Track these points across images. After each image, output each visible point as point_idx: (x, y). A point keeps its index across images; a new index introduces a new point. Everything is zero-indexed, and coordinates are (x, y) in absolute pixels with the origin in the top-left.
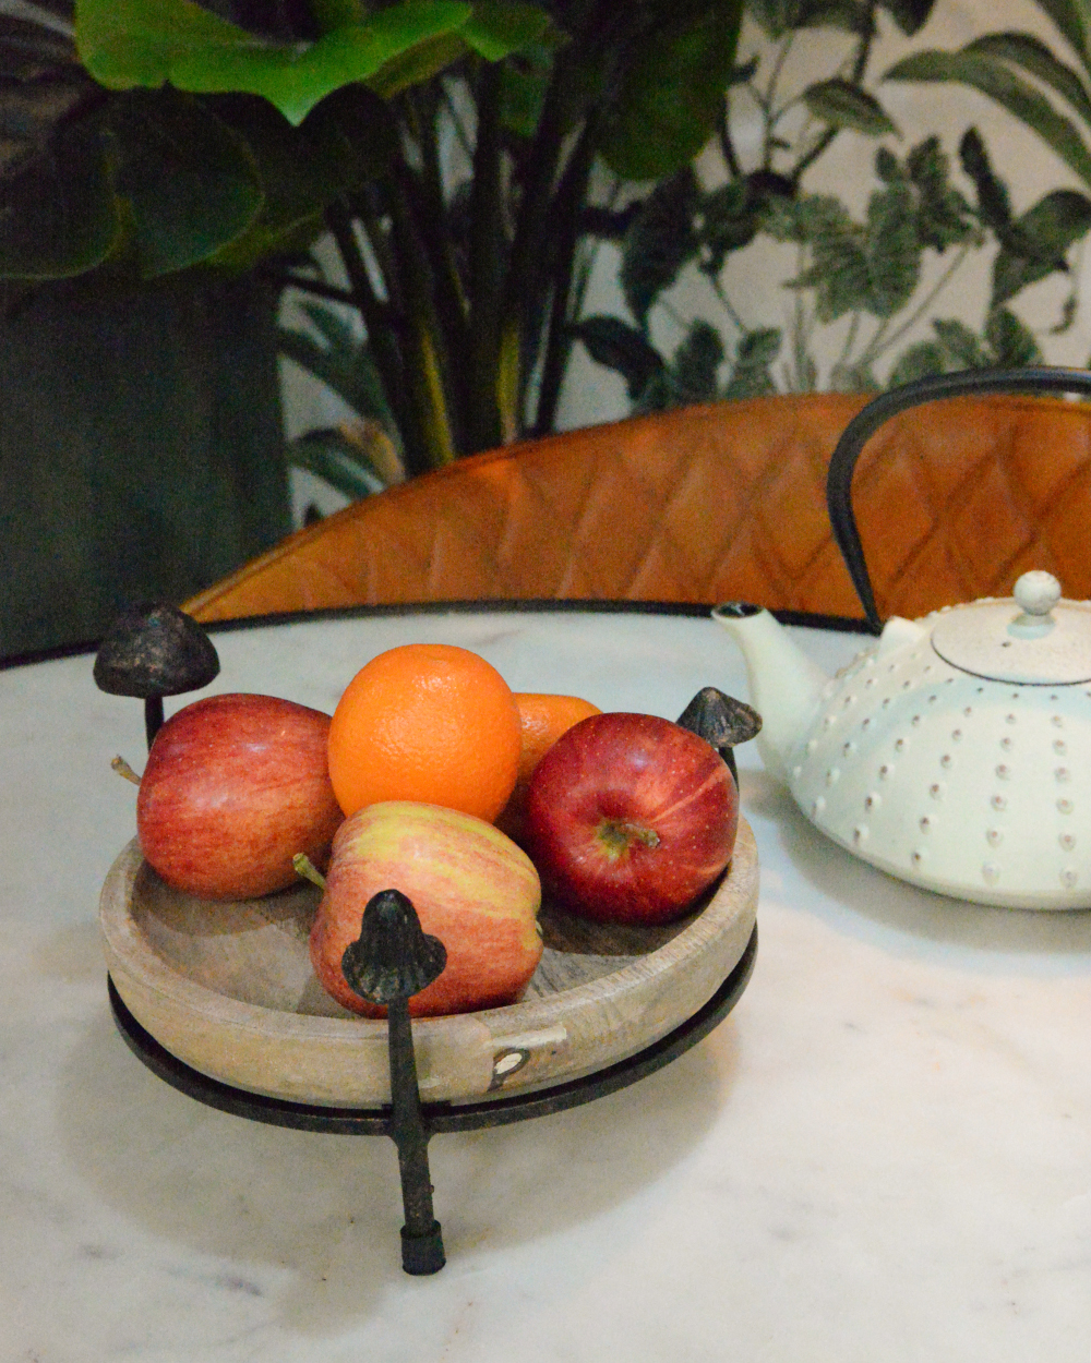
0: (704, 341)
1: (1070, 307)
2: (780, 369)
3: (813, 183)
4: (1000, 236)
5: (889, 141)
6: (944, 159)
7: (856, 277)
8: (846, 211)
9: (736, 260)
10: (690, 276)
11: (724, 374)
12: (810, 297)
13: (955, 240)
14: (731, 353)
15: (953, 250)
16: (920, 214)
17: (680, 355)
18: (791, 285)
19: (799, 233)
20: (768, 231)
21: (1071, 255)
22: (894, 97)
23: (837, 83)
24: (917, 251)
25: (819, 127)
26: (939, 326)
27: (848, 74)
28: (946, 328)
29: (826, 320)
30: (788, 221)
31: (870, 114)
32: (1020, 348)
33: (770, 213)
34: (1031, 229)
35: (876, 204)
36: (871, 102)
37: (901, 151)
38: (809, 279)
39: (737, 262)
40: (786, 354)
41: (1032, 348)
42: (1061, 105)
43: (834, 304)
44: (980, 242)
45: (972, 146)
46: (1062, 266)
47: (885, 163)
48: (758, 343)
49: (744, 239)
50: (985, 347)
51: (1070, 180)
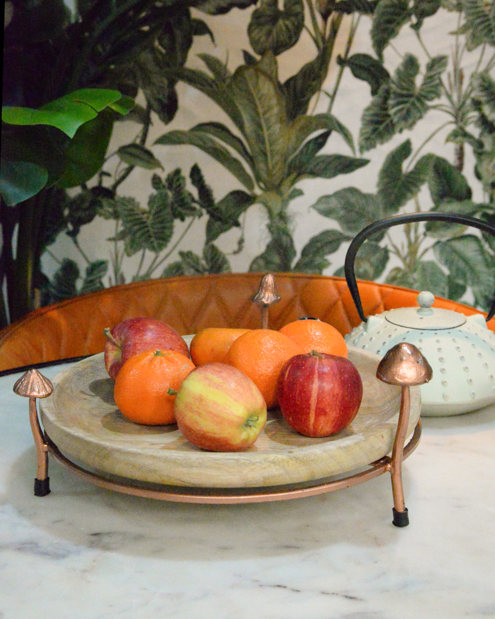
0: (69, 269)
1: (241, 242)
2: (107, 280)
3: (122, 191)
4: (208, 212)
5: (158, 171)
6: (184, 179)
7: (143, 235)
8: (138, 204)
9: (85, 229)
10: (62, 238)
11: (79, 284)
12: (121, 244)
13: (188, 215)
14: (83, 274)
15: (188, 220)
16: (172, 204)
17: (57, 276)
18: (113, 239)
19: (116, 215)
20: (101, 215)
21: (241, 219)
22: (160, 152)
23: (133, 145)
24: (172, 221)
25: (125, 165)
26: (182, 254)
27: (138, 141)
28: (186, 255)
29: (129, 255)
30: (111, 210)
31: (149, 159)
32: (219, 262)
33: (101, 206)
34: (223, 208)
35: (152, 200)
36: (149, 154)
37: (163, 176)
38: (122, 236)
39: (85, 230)
40: (110, 272)
41: (225, 261)
42: (234, 153)
43: (132, 248)
44: (200, 215)
45: (196, 172)
46: (237, 224)
47: (156, 181)
48: (97, 268)
49: (89, 219)
50: (203, 262)
51: (239, 186)
